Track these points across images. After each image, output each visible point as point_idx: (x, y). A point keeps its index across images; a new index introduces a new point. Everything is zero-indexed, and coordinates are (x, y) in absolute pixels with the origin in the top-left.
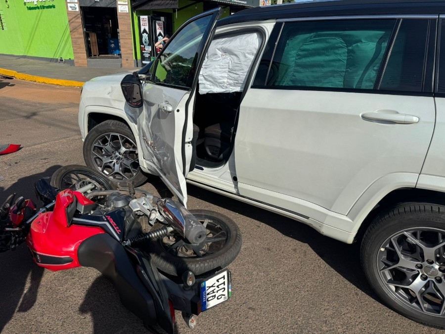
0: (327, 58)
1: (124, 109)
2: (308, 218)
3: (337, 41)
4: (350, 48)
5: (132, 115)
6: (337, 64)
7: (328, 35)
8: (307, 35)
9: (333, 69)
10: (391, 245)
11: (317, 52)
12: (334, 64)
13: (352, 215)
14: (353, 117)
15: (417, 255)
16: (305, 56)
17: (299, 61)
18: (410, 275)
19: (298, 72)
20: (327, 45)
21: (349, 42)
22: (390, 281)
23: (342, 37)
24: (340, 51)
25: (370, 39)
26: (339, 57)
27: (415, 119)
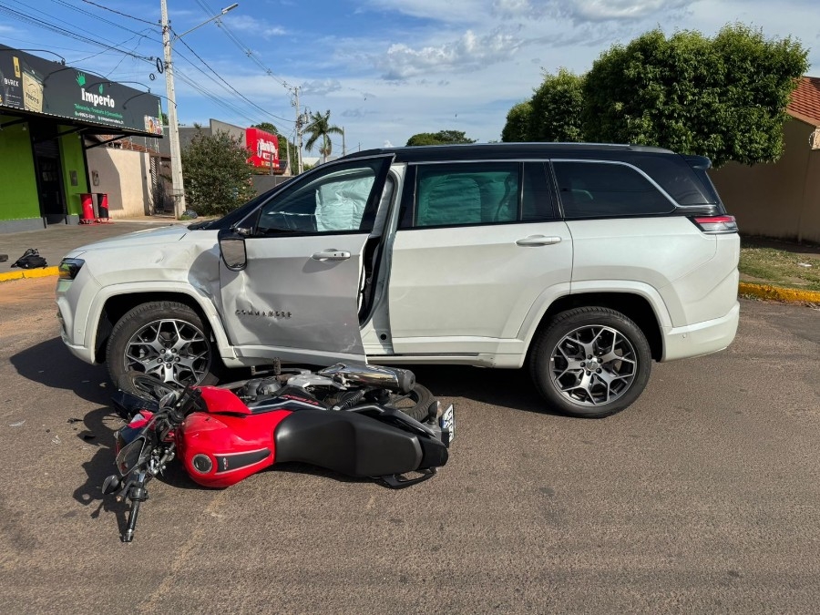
0: (461, 198)
1: (187, 281)
2: (476, 354)
3: (470, 182)
4: (482, 187)
5: (203, 287)
6: (472, 202)
7: (460, 177)
8: (440, 177)
9: (469, 207)
10: (558, 352)
11: (451, 193)
12: (468, 202)
13: (521, 336)
14: (509, 245)
15: (579, 355)
16: (440, 197)
17: (432, 202)
18: (578, 375)
19: (432, 213)
20: (461, 185)
21: (480, 182)
22: (563, 389)
23: (474, 178)
24: (473, 190)
25: (499, 179)
26: (473, 196)
27: (558, 239)
